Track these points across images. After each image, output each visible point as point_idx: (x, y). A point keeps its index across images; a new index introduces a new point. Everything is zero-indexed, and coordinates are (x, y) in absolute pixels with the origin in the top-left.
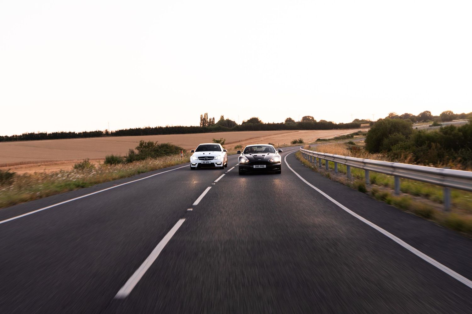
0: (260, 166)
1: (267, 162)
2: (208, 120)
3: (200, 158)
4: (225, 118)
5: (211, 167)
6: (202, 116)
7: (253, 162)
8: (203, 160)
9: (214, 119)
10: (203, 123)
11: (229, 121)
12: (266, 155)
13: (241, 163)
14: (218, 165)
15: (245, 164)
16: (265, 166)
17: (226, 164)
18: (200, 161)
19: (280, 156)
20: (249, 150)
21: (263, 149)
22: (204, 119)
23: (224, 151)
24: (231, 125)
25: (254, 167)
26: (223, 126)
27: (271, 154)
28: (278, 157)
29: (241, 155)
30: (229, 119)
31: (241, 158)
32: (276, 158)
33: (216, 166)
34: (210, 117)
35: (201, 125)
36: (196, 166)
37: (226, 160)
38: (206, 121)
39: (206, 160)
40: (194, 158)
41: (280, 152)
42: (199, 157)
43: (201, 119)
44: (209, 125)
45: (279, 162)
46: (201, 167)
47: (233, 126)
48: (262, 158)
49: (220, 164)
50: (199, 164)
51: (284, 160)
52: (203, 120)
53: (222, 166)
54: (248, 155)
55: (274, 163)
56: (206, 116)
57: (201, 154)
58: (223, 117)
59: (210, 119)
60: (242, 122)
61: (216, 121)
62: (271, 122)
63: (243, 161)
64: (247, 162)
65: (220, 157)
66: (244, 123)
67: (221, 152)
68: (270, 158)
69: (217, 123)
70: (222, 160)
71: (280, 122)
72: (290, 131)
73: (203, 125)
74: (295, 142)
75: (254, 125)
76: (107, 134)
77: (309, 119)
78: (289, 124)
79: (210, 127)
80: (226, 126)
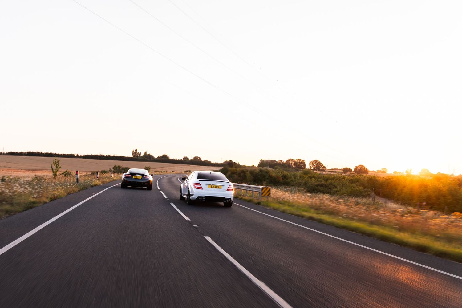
4: (148, 153)
6: (133, 151)
9: (140, 153)
10: (134, 155)
11: (149, 155)
24: (151, 158)
26: (146, 158)
30: (150, 154)
34: (138, 151)
35: (132, 156)
38: (136, 154)
43: (133, 152)
44: (137, 156)
47: (152, 159)
52: (134, 153)
56: (136, 151)
58: (146, 152)
59: (138, 153)
60: (157, 157)
61: (142, 155)
62: (175, 159)
66: (158, 157)
69: (142, 156)
71: (180, 159)
72: (186, 165)
73: (134, 156)
74: (186, 172)
75: (164, 159)
76: (78, 157)
77: (197, 159)
78: (185, 161)
79: (138, 158)
80: (148, 158)
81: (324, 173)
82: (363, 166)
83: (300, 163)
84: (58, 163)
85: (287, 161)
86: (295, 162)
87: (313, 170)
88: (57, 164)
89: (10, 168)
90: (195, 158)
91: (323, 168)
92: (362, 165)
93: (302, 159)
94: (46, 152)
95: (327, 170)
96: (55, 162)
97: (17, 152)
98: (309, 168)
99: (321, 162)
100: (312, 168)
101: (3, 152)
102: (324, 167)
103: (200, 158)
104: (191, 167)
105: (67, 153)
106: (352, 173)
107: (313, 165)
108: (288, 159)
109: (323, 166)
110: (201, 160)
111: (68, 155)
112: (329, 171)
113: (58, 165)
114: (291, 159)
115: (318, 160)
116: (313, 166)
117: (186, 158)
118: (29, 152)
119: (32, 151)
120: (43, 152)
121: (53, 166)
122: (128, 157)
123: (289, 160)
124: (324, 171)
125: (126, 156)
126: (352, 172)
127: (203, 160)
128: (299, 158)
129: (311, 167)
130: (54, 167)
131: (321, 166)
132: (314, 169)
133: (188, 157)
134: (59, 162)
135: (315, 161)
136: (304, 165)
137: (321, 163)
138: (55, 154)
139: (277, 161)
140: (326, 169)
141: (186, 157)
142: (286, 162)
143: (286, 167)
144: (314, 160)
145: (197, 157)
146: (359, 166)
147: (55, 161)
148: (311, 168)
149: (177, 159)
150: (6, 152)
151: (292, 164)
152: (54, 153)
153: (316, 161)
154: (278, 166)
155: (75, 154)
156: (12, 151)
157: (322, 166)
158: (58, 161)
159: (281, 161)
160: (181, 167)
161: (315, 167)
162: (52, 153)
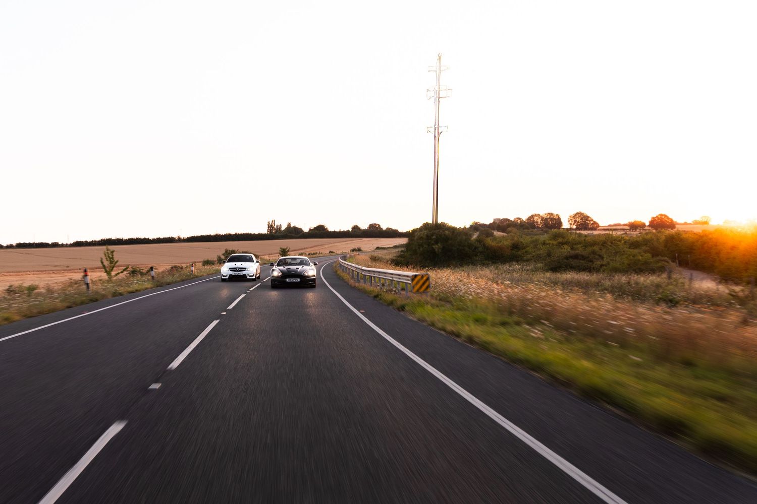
0: (293, 280)
1: (301, 276)
2: (276, 226)
3: (232, 269)
4: (292, 225)
5: (243, 279)
6: (269, 222)
7: (285, 275)
8: (235, 271)
9: (281, 225)
10: (271, 230)
11: (295, 229)
12: (300, 267)
13: (273, 276)
14: (250, 276)
15: (278, 277)
16: (299, 280)
17: (259, 276)
18: (232, 273)
19: (315, 268)
20: (283, 262)
21: (298, 261)
22: (271, 225)
23: (257, 262)
24: (298, 232)
25: (287, 280)
26: (290, 233)
27: (305, 267)
28: (312, 269)
29: (274, 268)
31: (273, 270)
32: (310, 271)
33: (248, 277)
34: (277, 224)
35: (268, 231)
36: (227, 277)
37: (259, 271)
38: (273, 227)
39: (237, 271)
40: (226, 269)
41: (315, 264)
42: (230, 268)
43: (268, 225)
44: (276, 232)
45: (314, 276)
46: (232, 279)
47: (300, 234)
48: (295, 271)
49: (253, 276)
50: (231, 276)
51: (320, 273)
52: (271, 227)
53: (254, 277)
54: (281, 268)
55: (308, 276)
56: (273, 222)
57: (232, 265)
58: (289, 224)
59: (277, 226)
61: (283, 228)
62: (338, 230)
63: (276, 274)
64: (280, 275)
65: (252, 268)
66: (310, 230)
67: (253, 263)
68: (304, 271)
69: (284, 230)
70: (255, 272)
71: (346, 230)
72: (355, 239)
73: (271, 232)
74: (354, 250)
75: (320, 232)
76: (179, 240)
77: (375, 227)
78: (355, 232)
79: (278, 234)
80: (293, 233)
81: (595, 233)
82: (665, 216)
83: (552, 219)
84: (113, 255)
85: (529, 219)
86: (542, 219)
87: (576, 229)
88: (111, 256)
89: (68, 267)
90: (371, 226)
91: (592, 224)
92: (663, 213)
93: (555, 213)
94: (130, 237)
95: (600, 228)
96: (107, 255)
97: (86, 241)
98: (569, 227)
99: (588, 215)
100: (574, 227)
101: (65, 243)
102: (595, 223)
103: (379, 225)
104: (364, 241)
105: (162, 237)
106: (646, 230)
107: (575, 221)
108: (530, 215)
109: (592, 220)
110: (382, 229)
111: (164, 238)
112: (604, 230)
113: (112, 258)
114: (536, 215)
115: (582, 212)
116: (574, 223)
117: (356, 228)
118: (104, 240)
119: (108, 238)
120: (126, 237)
121: (104, 260)
122: (259, 234)
123: (532, 216)
124: (595, 229)
125: (257, 233)
126: (646, 228)
127: (384, 229)
128: (550, 212)
129: (571, 224)
130: (106, 263)
131: (590, 221)
132: (578, 229)
133: (360, 226)
134: (114, 253)
135: (578, 213)
136: (557, 222)
137: (588, 217)
138: (145, 239)
139: (512, 219)
140: (599, 226)
141: (357, 226)
142: (527, 220)
143: (527, 228)
144: (575, 213)
145: (375, 224)
146: (657, 217)
147: (108, 253)
148: (572, 227)
149: (342, 230)
150: (69, 243)
151: (537, 222)
152: (142, 238)
153: (580, 214)
154: (513, 228)
155: (175, 236)
156: (79, 240)
157: (592, 222)
158: (112, 252)
159: (519, 219)
160: (347, 242)
161: (579, 225)
162: (140, 237)
